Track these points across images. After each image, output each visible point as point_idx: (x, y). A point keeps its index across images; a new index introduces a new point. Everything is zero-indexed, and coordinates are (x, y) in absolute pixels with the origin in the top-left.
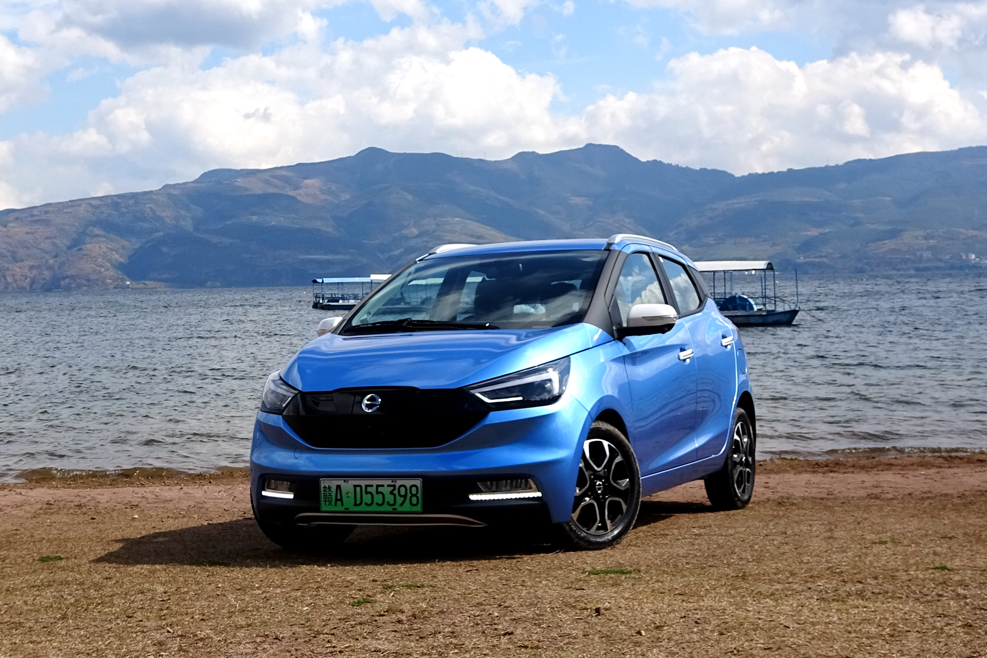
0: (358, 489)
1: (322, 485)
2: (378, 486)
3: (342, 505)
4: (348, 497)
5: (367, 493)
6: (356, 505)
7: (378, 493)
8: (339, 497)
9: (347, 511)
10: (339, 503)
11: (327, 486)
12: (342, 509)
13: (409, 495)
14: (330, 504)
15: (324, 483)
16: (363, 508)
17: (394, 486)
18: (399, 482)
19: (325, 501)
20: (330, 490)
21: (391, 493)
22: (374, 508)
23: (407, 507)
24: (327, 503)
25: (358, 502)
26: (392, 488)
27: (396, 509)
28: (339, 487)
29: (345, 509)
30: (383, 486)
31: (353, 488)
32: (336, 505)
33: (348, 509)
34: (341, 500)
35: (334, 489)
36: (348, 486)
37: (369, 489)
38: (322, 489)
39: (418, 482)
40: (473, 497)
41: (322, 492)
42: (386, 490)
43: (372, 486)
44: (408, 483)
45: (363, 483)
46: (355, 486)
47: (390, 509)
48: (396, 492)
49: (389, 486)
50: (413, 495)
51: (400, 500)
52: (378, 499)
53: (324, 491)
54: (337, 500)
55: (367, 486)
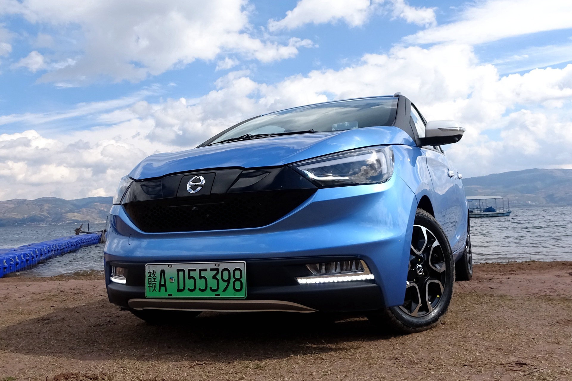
0: (181, 273)
1: (148, 271)
2: (200, 270)
3: (166, 291)
4: (172, 282)
5: (190, 278)
6: (179, 290)
7: (201, 277)
8: (163, 283)
9: (170, 297)
10: (163, 288)
11: (152, 271)
12: (166, 295)
13: (232, 280)
14: (154, 289)
15: (149, 268)
16: (186, 294)
17: (217, 270)
18: (222, 266)
19: (150, 287)
20: (154, 276)
21: (214, 277)
22: (197, 294)
23: (230, 293)
24: (152, 289)
25: (181, 288)
26: (215, 272)
27: (219, 295)
28: (163, 272)
29: (169, 295)
30: (205, 270)
31: (177, 272)
32: (160, 291)
33: (171, 295)
34: (165, 285)
35: (158, 274)
36: (171, 270)
37: (192, 274)
38: (147, 275)
39: (242, 265)
40: (302, 281)
41: (147, 278)
42: (209, 275)
43: (194, 270)
44: (231, 266)
45: (186, 267)
46: (178, 271)
47: (213, 295)
48: (219, 276)
49: (211, 270)
50: (236, 280)
51: (223, 285)
52: (201, 284)
53: (149, 276)
54: (161, 285)
55: (190, 270)
